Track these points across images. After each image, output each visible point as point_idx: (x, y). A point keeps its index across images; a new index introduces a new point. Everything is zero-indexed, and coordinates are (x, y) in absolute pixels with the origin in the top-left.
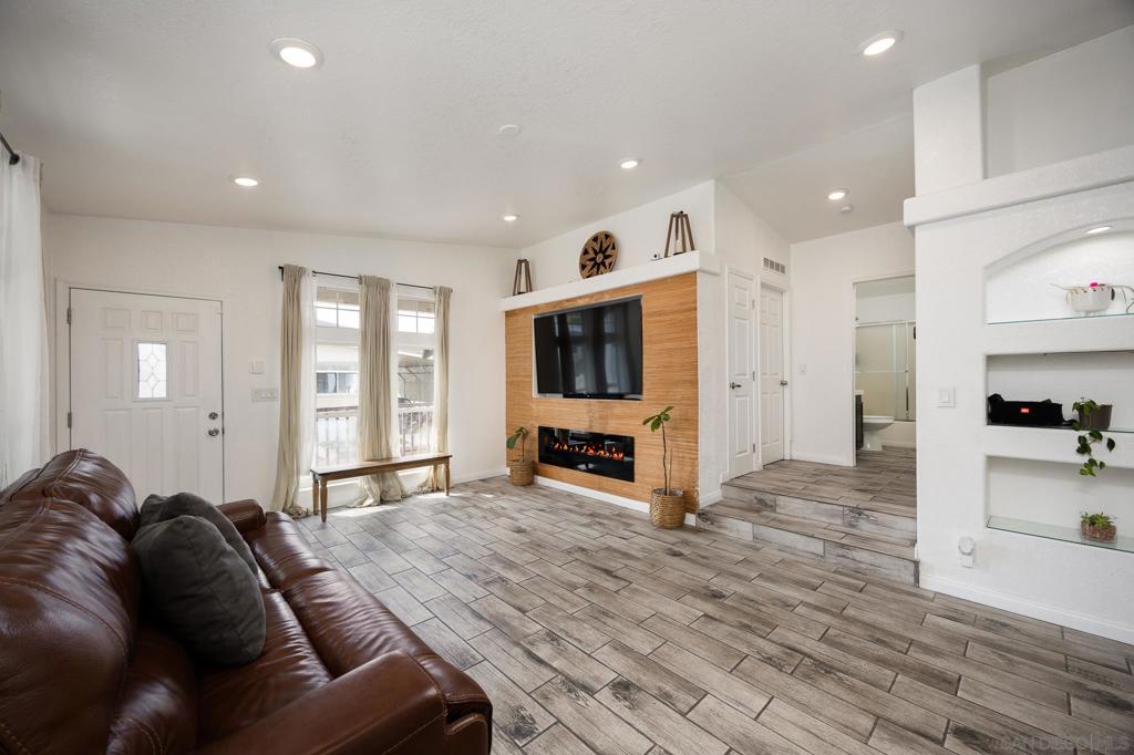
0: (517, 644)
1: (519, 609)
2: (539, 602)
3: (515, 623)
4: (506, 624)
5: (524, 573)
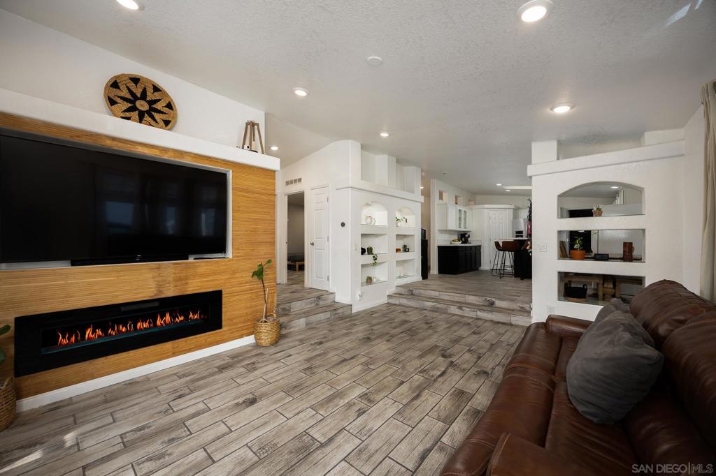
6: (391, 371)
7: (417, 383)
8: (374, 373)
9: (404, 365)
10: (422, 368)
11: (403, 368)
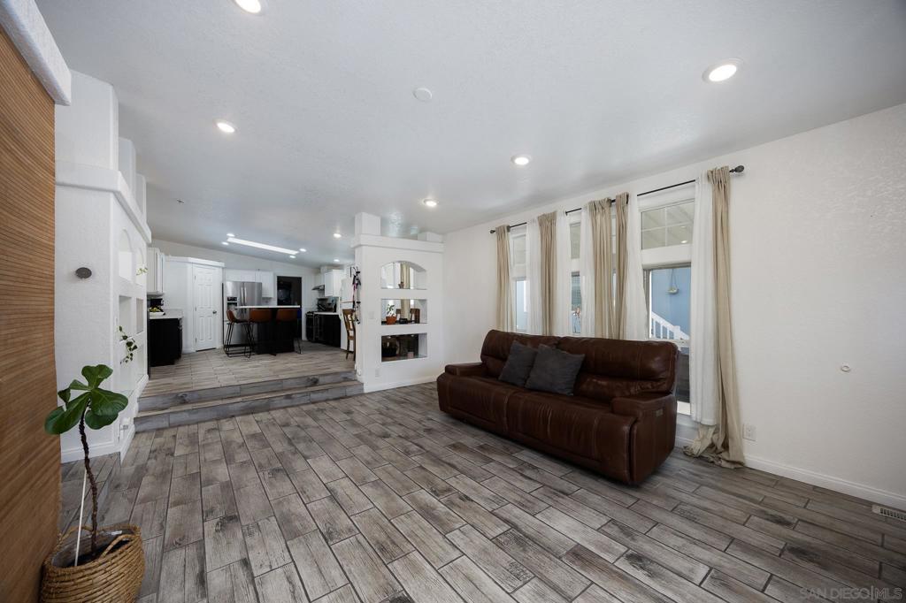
0: (428, 452)
1: (424, 469)
2: (408, 473)
3: (427, 461)
4: (434, 461)
5: (413, 499)
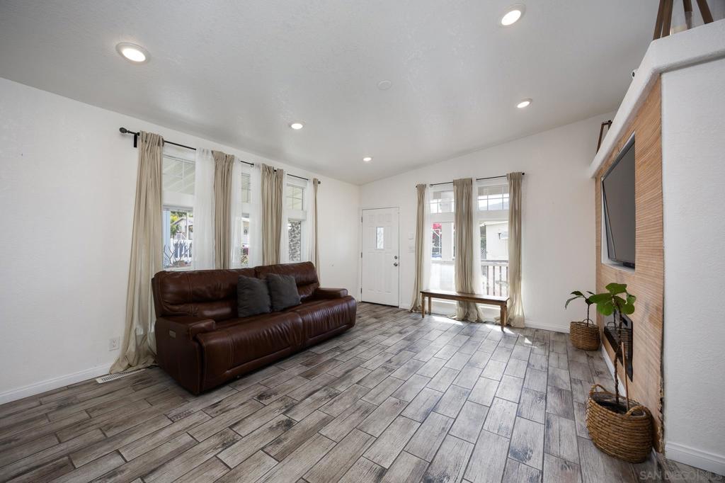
6: (370, 395)
7: (344, 383)
8: (389, 392)
9: (355, 404)
10: (332, 401)
11: (355, 399)
